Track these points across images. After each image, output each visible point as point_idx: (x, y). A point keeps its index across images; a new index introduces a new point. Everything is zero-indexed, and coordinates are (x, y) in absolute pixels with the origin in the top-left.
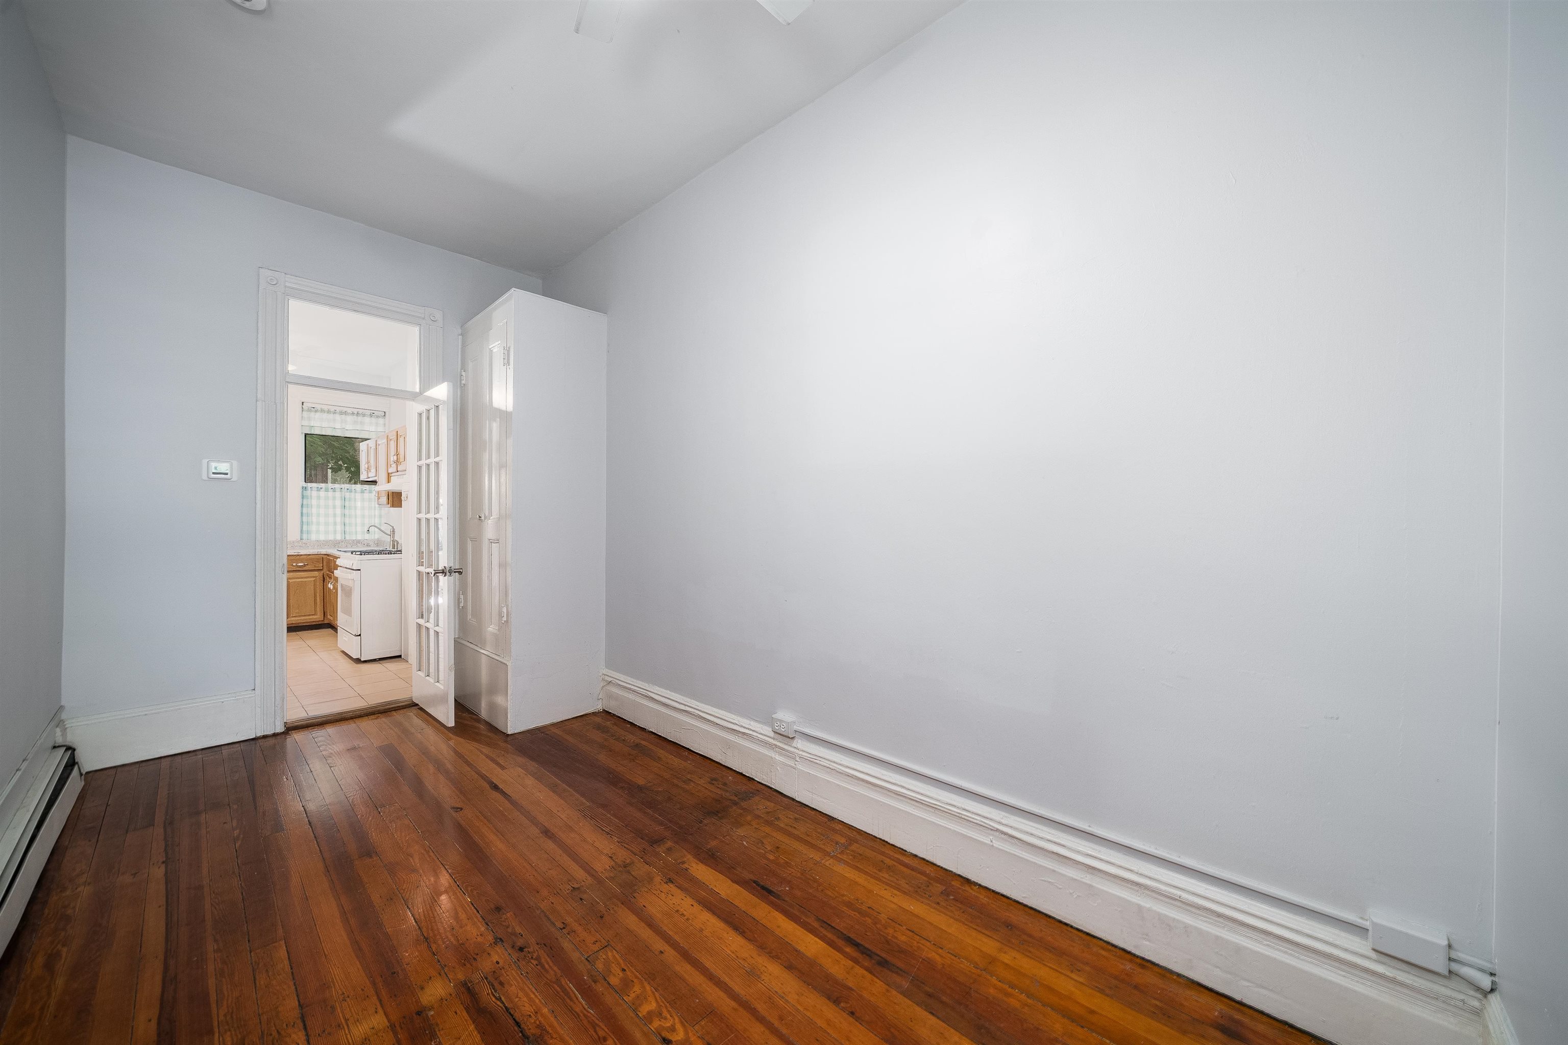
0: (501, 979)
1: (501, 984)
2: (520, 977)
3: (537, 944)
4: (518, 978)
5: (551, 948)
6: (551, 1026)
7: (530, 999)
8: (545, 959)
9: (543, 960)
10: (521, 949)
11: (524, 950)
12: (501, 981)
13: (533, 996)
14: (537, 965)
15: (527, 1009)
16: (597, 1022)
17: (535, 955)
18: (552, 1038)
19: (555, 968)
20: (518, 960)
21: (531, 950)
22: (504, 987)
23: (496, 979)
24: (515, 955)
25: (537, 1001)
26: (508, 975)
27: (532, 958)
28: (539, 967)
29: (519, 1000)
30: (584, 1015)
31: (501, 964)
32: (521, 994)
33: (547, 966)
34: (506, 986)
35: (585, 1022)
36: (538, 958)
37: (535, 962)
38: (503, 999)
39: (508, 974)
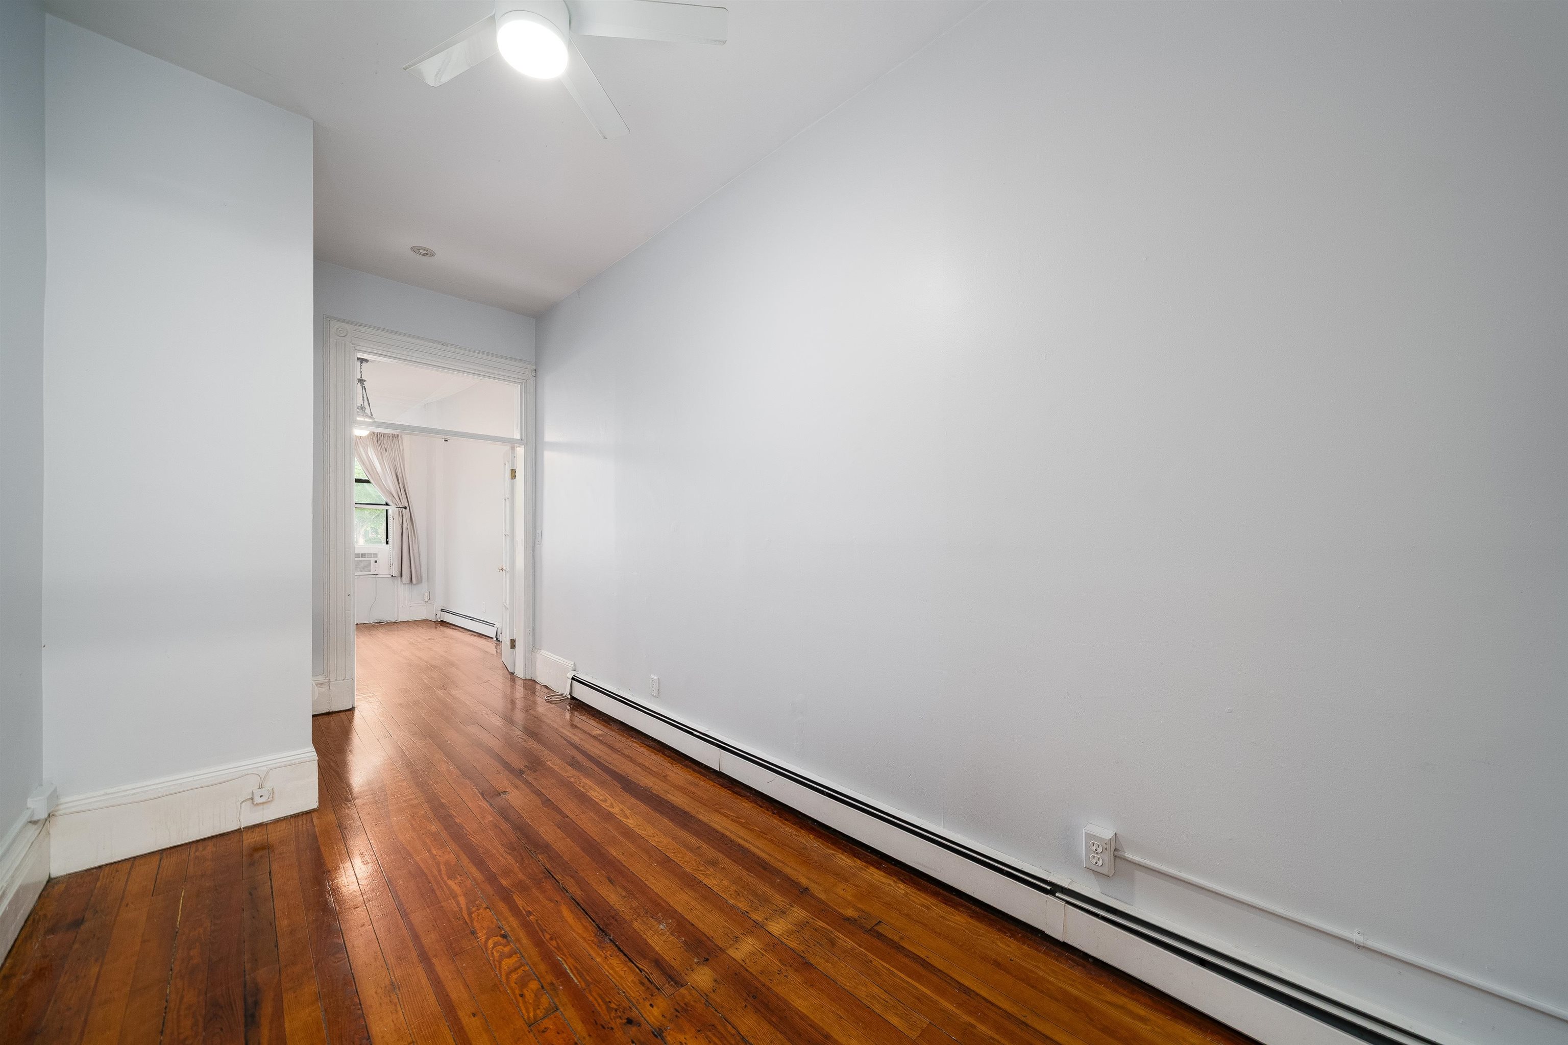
0: (643, 988)
1: (642, 984)
2: (625, 989)
3: (612, 1029)
4: (627, 989)
5: (596, 1024)
6: (592, 948)
7: (612, 968)
8: (601, 1009)
9: (604, 1007)
10: (630, 1021)
11: (626, 1021)
12: (643, 986)
13: (611, 972)
14: (610, 1002)
15: (615, 962)
16: (556, 950)
17: (613, 1014)
18: (592, 941)
19: (591, 998)
20: (631, 1008)
21: (618, 1021)
22: (639, 980)
23: (648, 988)
24: (634, 1014)
25: (606, 967)
26: (638, 991)
27: (616, 1011)
28: (608, 1000)
29: (622, 968)
30: (565, 956)
31: (648, 1004)
32: (622, 973)
33: (600, 1001)
34: (637, 982)
35: (565, 950)
36: (609, 1009)
37: (613, 1005)
38: (637, 970)
39: (637, 993)
